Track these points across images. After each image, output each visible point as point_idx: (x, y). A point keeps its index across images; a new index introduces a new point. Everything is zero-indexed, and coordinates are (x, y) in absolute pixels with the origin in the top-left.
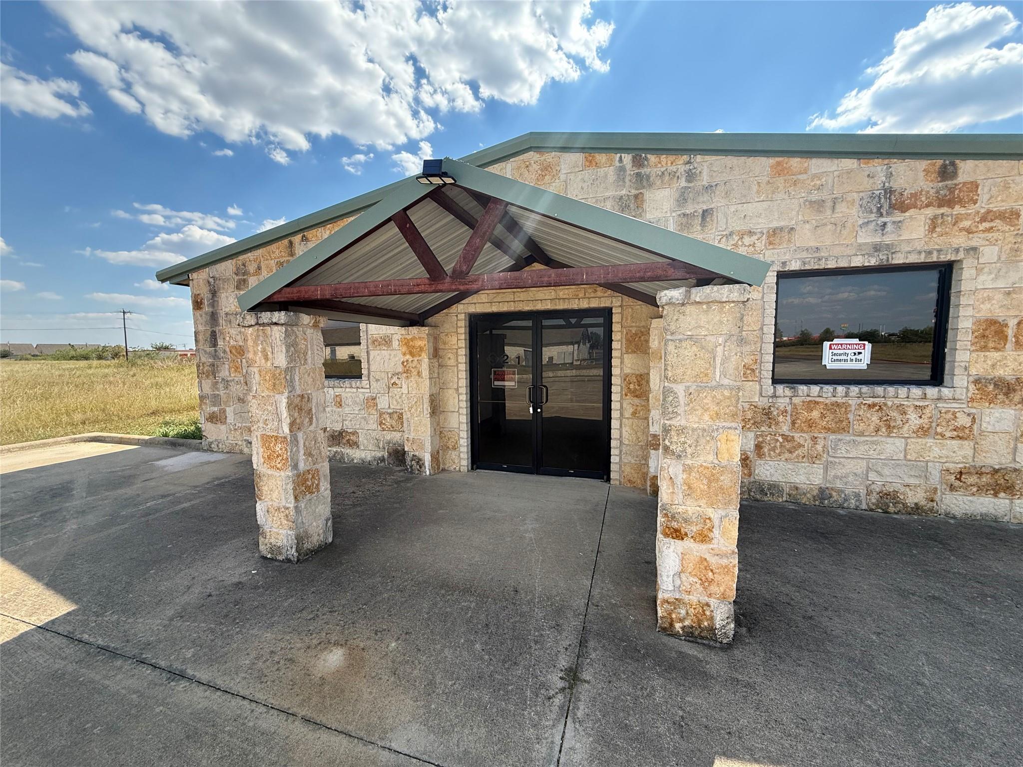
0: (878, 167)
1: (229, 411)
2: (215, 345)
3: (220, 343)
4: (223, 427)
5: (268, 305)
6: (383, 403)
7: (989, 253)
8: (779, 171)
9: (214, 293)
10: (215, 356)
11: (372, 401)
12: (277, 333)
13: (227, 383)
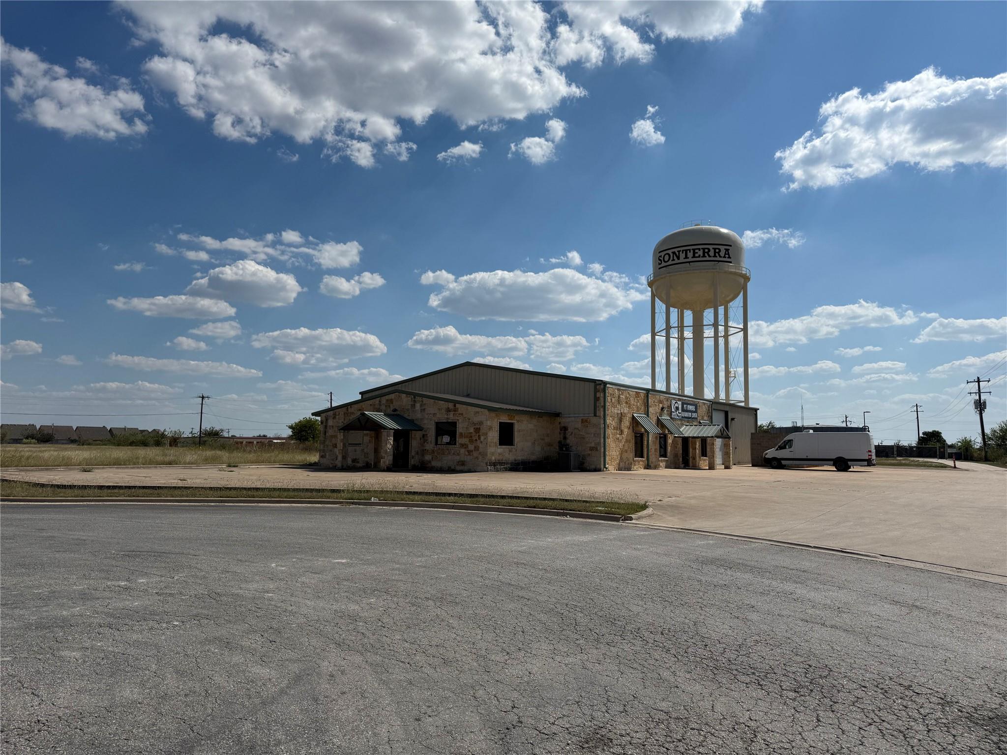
0: (447, 403)
1: (327, 454)
2: (325, 434)
3: (327, 434)
4: (325, 459)
5: (341, 429)
6: (365, 451)
7: (460, 421)
8: (435, 402)
9: (327, 420)
10: (325, 438)
11: (363, 450)
12: (342, 434)
13: (327, 446)
